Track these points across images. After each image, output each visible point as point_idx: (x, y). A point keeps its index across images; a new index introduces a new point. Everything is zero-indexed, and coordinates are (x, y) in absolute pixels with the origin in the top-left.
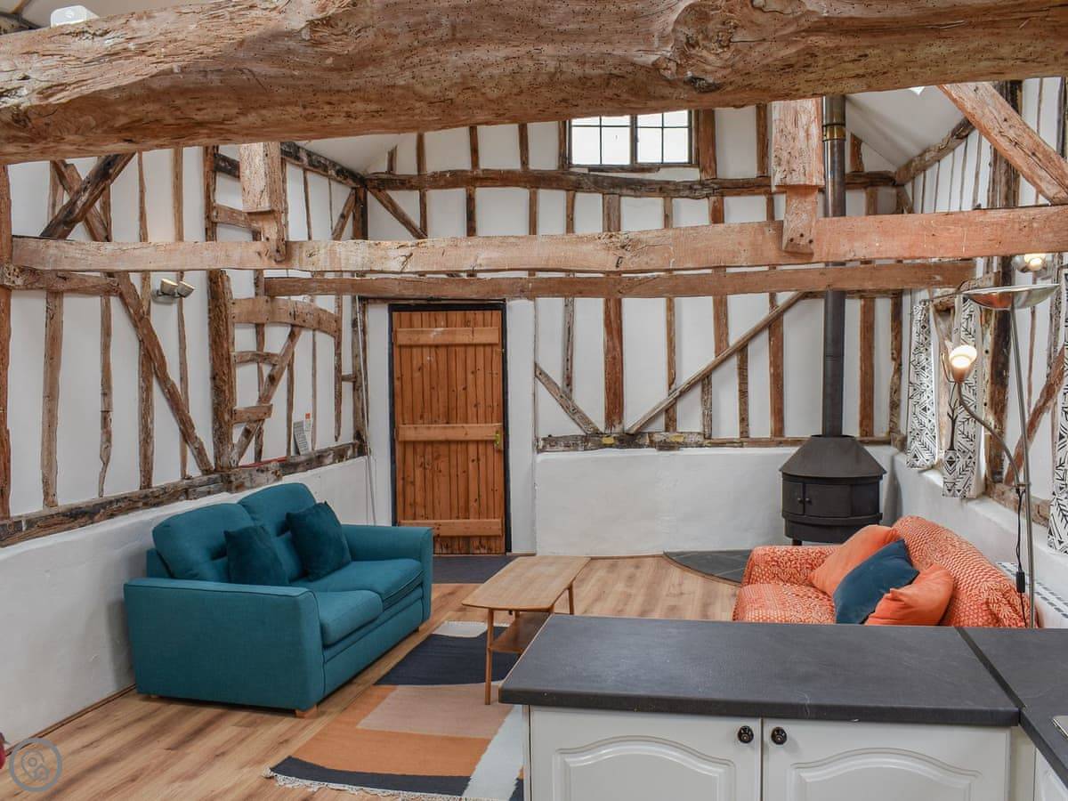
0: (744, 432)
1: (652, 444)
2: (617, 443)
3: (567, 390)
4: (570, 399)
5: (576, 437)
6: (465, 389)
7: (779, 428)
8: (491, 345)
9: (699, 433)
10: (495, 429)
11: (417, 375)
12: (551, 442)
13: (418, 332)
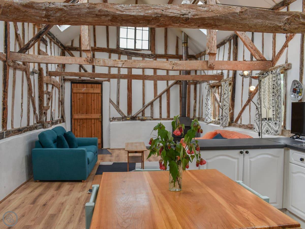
0: (161, 117)
1: (139, 120)
2: (131, 119)
3: (118, 106)
4: (119, 108)
5: (120, 118)
6: (91, 105)
7: (169, 116)
8: (99, 93)
9: (150, 117)
10: (99, 115)
11: (78, 101)
12: (114, 119)
13: (79, 89)
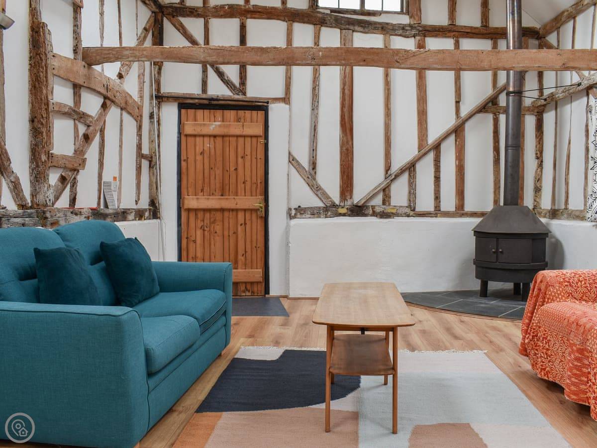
0: (437, 207)
1: (374, 214)
2: (349, 213)
3: (313, 173)
4: (315, 179)
5: (320, 208)
6: (236, 169)
7: (460, 205)
8: (256, 137)
9: (407, 207)
10: (258, 201)
11: (199, 158)
12: (300, 211)
13: (201, 125)
